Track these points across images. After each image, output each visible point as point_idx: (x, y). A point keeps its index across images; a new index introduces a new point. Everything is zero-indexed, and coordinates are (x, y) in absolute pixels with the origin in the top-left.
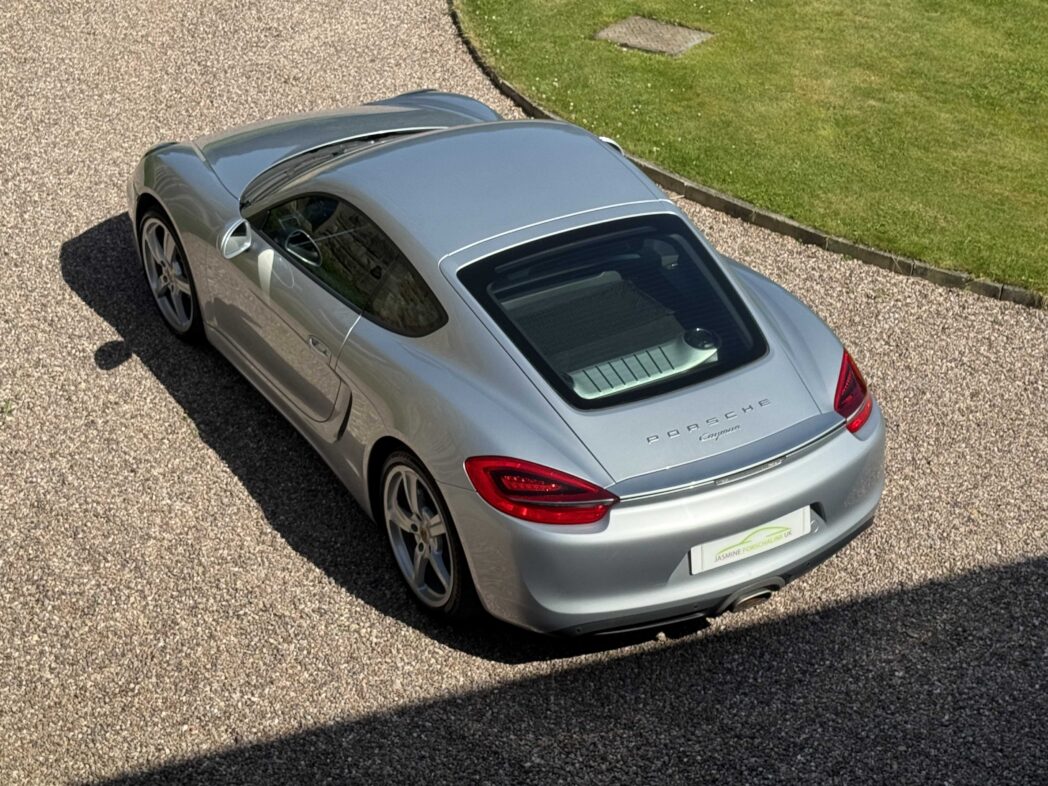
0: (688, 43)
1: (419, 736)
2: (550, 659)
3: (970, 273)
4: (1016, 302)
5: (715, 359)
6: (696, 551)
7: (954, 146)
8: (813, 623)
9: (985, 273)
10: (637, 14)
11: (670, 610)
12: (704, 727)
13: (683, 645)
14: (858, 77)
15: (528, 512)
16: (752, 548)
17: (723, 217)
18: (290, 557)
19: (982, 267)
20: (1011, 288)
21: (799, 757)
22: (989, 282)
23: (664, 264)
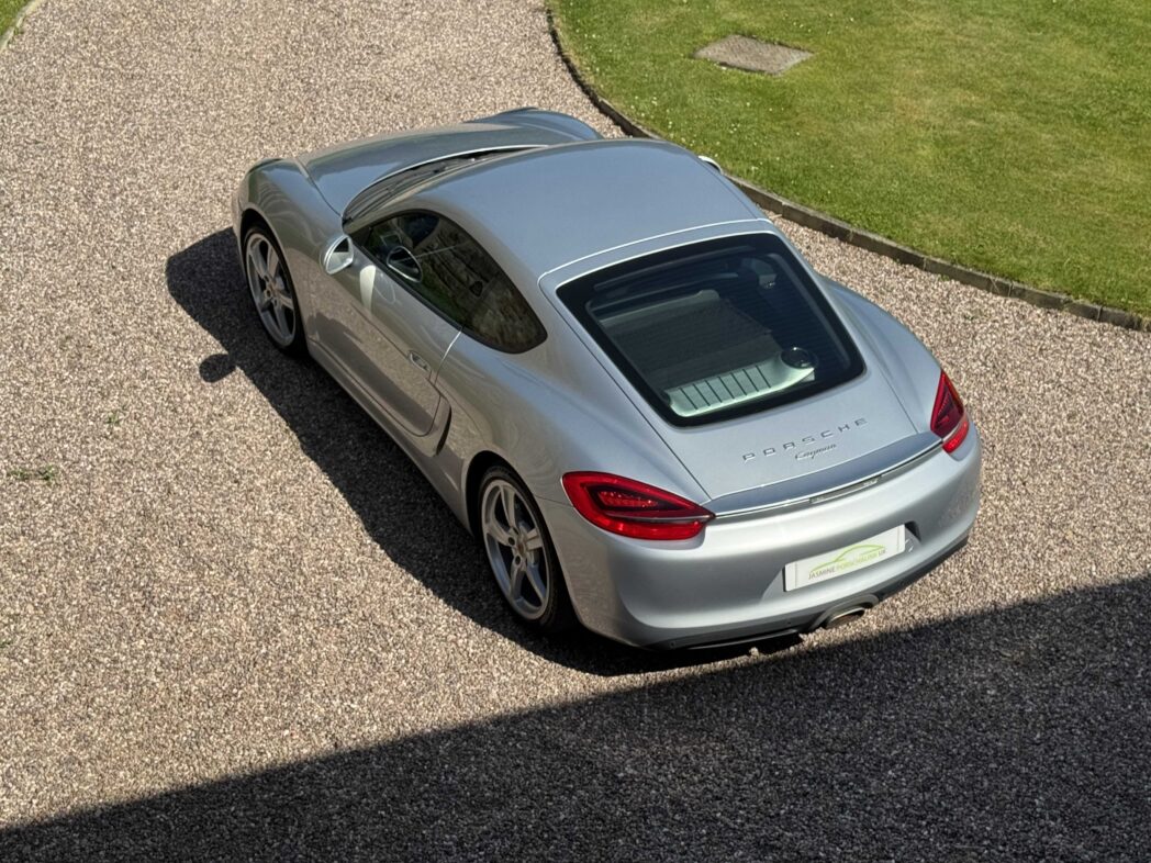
0: (787, 62)
1: (514, 745)
2: (644, 672)
3: (1069, 294)
4: (1115, 324)
5: (812, 378)
6: (790, 568)
7: (1055, 167)
8: (906, 641)
9: (1084, 294)
10: (736, 33)
11: (765, 625)
12: (796, 741)
13: (776, 661)
14: (958, 97)
15: (624, 528)
16: (846, 565)
17: (820, 236)
18: (388, 568)
19: (1081, 288)
20: (1110, 310)
21: (890, 772)
22: (1088, 303)
23: (761, 282)
